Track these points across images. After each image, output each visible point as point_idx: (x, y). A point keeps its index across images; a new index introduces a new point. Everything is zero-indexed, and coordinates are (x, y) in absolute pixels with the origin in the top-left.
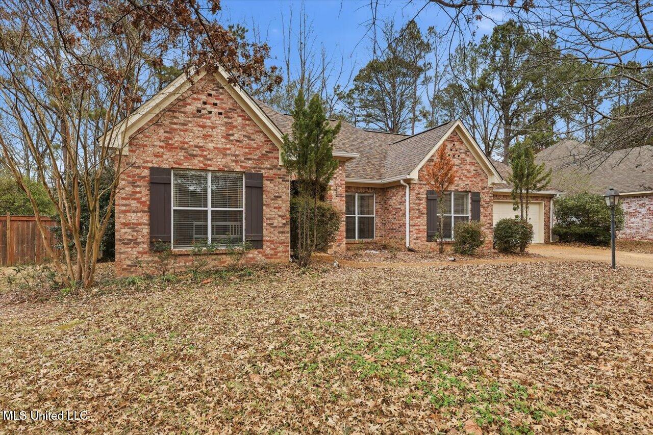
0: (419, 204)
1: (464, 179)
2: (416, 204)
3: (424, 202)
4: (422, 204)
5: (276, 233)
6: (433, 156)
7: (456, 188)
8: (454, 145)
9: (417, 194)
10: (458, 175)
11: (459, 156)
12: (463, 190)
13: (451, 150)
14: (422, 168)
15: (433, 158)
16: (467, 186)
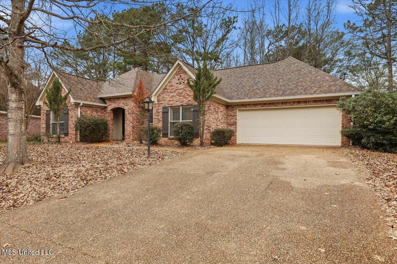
0: (158, 116)
1: (187, 97)
2: (157, 115)
3: (161, 114)
4: (160, 115)
5: (72, 130)
6: (166, 86)
7: (181, 103)
8: (181, 76)
9: (157, 110)
10: (183, 95)
11: (184, 83)
12: (186, 104)
13: (179, 80)
14: (159, 95)
15: (166, 87)
16: (190, 102)
